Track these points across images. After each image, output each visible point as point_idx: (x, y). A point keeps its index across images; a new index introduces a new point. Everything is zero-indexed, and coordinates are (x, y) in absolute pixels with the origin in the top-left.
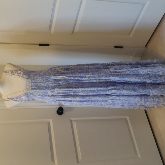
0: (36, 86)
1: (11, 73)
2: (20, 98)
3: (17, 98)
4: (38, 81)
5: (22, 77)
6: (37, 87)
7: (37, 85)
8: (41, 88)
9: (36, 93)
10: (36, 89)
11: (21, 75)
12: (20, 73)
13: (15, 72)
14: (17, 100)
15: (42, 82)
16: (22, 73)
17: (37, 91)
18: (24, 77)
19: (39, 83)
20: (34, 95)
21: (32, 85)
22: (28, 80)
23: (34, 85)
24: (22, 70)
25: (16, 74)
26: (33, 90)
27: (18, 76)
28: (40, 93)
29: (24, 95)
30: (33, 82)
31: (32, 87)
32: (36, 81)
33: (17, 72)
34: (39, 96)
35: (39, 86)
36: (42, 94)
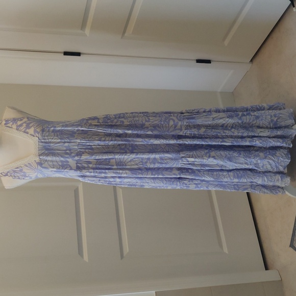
0: (47, 149)
1: (5, 124)
2: (21, 171)
3: (15, 172)
4: (50, 140)
5: (25, 132)
6: (49, 152)
7: (49, 147)
8: (57, 153)
9: (46, 163)
10: (47, 155)
11: (22, 128)
12: (21, 125)
13: (11, 123)
14: (16, 174)
15: (59, 143)
16: (25, 125)
17: (49, 158)
18: (27, 133)
19: (52, 145)
20: (43, 166)
21: (40, 146)
22: (33, 138)
23: (44, 147)
24: (25, 120)
25: (14, 126)
26: (41, 157)
27: (17, 129)
28: (55, 163)
29: (27, 166)
30: (42, 142)
31: (40, 152)
32: (48, 141)
33: (16, 123)
34: (54, 168)
35: (53, 149)
36: (59, 165)
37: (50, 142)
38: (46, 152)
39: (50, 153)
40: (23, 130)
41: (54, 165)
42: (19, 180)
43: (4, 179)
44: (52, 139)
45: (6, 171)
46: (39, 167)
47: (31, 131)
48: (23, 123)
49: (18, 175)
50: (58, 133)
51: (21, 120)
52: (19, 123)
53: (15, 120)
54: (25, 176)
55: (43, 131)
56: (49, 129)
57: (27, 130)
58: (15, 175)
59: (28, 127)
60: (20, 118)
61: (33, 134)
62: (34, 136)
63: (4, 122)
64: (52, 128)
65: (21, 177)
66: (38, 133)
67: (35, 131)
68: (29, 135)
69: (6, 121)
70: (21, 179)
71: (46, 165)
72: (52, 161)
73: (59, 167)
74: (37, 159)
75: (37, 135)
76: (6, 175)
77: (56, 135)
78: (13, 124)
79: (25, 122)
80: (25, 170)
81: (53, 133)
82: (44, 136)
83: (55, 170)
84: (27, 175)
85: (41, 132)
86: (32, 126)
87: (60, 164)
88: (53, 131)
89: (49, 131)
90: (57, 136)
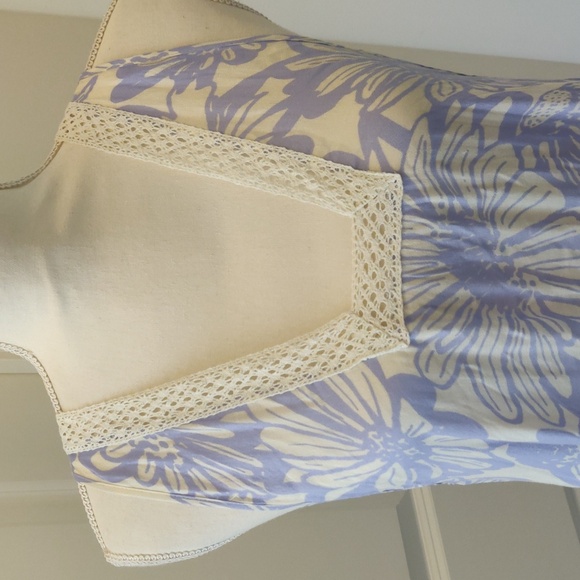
0: (468, 272)
1: (117, 95)
2: (246, 442)
3: (191, 447)
4: (491, 199)
5: (278, 139)
6: (486, 290)
7: (482, 256)
8: (540, 300)
9: (463, 380)
10: (473, 317)
11: (255, 113)
12: (246, 93)
13: (168, 83)
14: (203, 469)
15: (552, 220)
16: (275, 89)
17: (488, 344)
18: (304, 145)
19: (505, 233)
20: (439, 406)
21: (416, 248)
22: (358, 179)
23: (447, 251)
24: (277, 52)
25: (192, 105)
26: (424, 335)
27: (215, 125)
28: (528, 385)
29: (297, 407)
30: (429, 213)
31: (413, 289)
32: (472, 202)
33: (206, 79)
34: (517, 421)
35: (505, 274)
36: (556, 397)
37: (489, 217)
38: (463, 293)
39: (489, 303)
40: (267, 127)
41: (515, 398)
42: (222, 510)
43: (103, 503)
44: (508, 187)
45: (121, 442)
46: (410, 418)
47: (340, 126)
48: (261, 77)
49: (219, 471)
50: (544, 148)
51: (244, 56)
52: (228, 77)
53: (191, 63)
54: (278, 483)
55: (437, 120)
56: (480, 114)
57: (302, 127)
58: (194, 473)
59: (306, 98)
60: (234, 46)
61: (354, 147)
62: (360, 165)
63: (109, 82)
64: (504, 107)
65: (238, 489)
66: (402, 138)
67: (372, 125)
68: (315, 161)
69: (126, 71)
70: (239, 503)
71: (458, 396)
72: (506, 368)
73: (554, 416)
74: (395, 352)
75: (393, 155)
76: (124, 471)
77: (531, 161)
78: (179, 89)
79: (277, 70)
80: (279, 434)
81: (508, 146)
82: (447, 166)
83: (528, 436)
84: (292, 476)
85: (422, 132)
86: (344, 90)
87: (564, 386)
88: (509, 128)
89: (477, 126)
90: (541, 167)
